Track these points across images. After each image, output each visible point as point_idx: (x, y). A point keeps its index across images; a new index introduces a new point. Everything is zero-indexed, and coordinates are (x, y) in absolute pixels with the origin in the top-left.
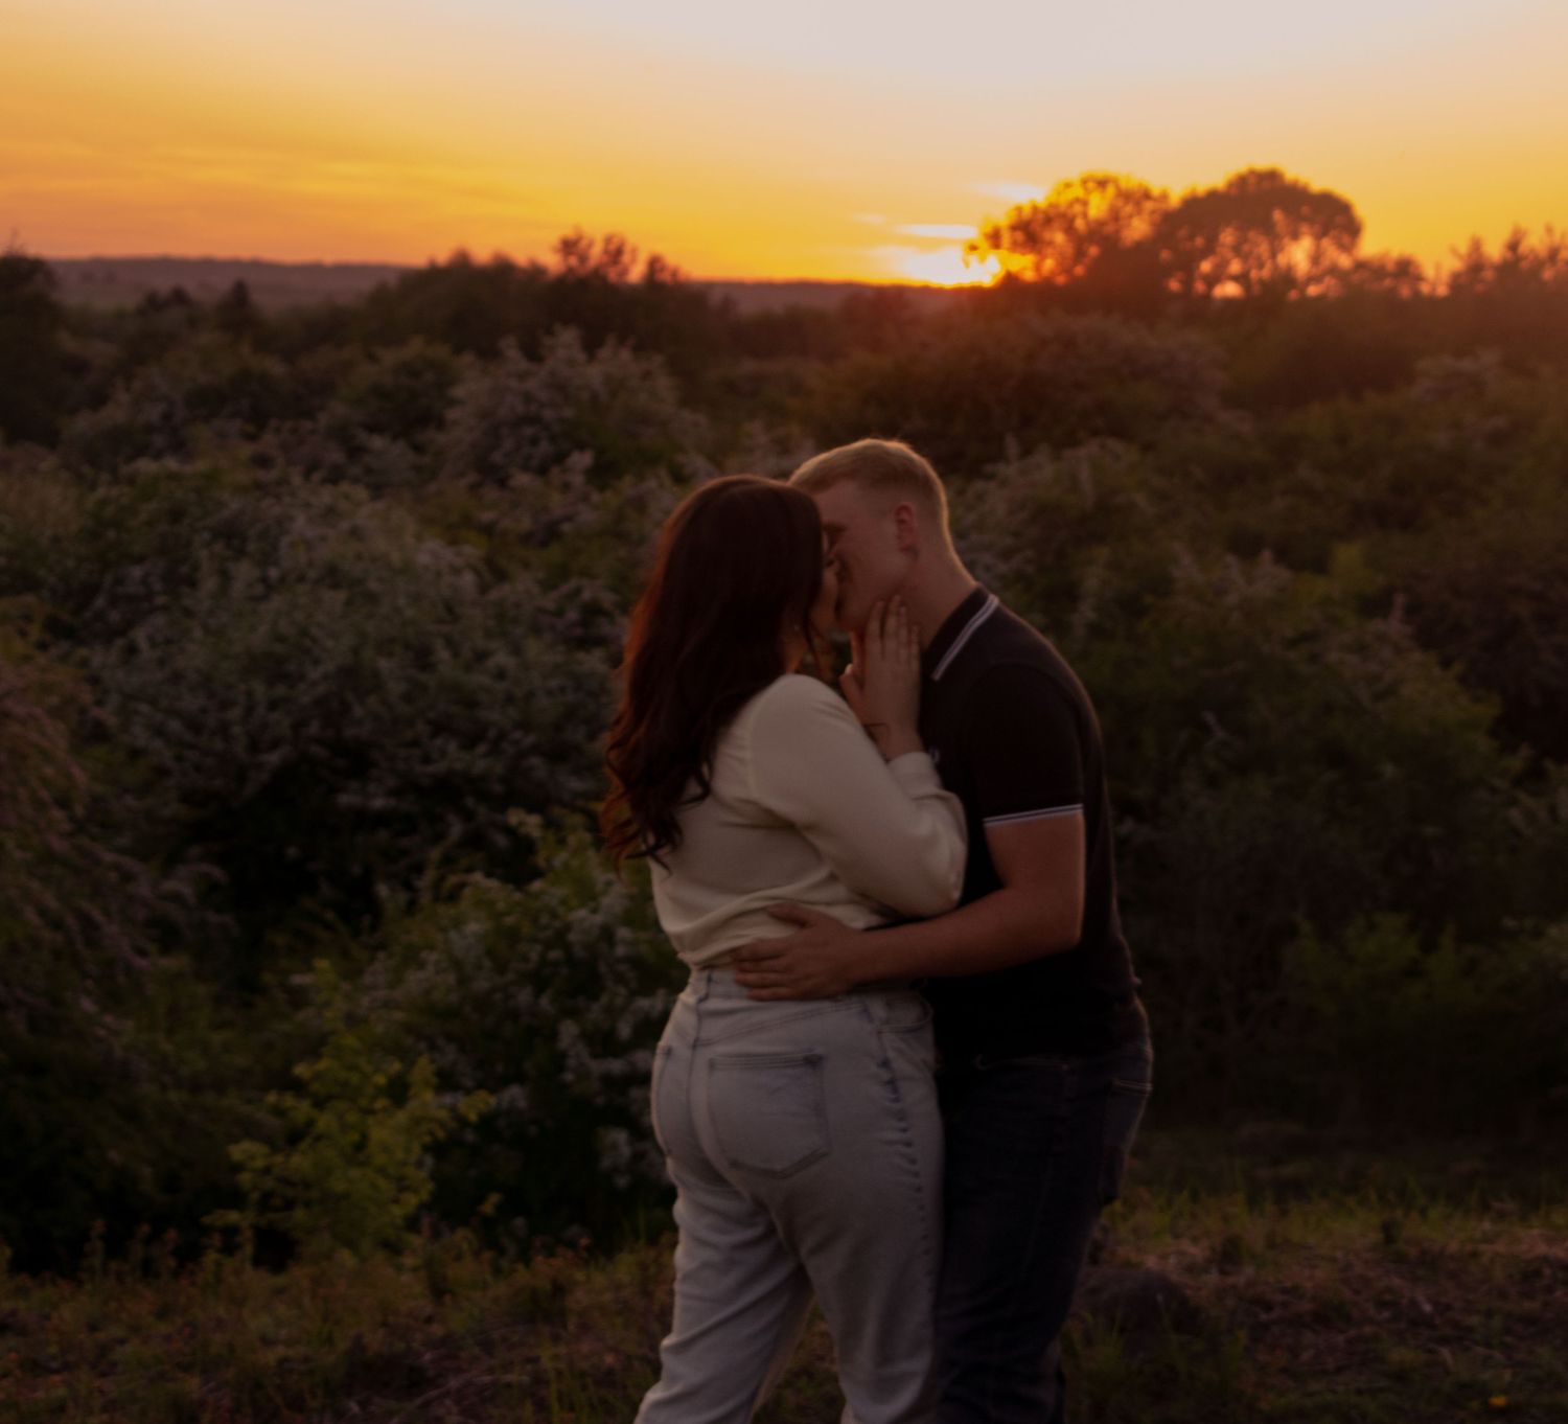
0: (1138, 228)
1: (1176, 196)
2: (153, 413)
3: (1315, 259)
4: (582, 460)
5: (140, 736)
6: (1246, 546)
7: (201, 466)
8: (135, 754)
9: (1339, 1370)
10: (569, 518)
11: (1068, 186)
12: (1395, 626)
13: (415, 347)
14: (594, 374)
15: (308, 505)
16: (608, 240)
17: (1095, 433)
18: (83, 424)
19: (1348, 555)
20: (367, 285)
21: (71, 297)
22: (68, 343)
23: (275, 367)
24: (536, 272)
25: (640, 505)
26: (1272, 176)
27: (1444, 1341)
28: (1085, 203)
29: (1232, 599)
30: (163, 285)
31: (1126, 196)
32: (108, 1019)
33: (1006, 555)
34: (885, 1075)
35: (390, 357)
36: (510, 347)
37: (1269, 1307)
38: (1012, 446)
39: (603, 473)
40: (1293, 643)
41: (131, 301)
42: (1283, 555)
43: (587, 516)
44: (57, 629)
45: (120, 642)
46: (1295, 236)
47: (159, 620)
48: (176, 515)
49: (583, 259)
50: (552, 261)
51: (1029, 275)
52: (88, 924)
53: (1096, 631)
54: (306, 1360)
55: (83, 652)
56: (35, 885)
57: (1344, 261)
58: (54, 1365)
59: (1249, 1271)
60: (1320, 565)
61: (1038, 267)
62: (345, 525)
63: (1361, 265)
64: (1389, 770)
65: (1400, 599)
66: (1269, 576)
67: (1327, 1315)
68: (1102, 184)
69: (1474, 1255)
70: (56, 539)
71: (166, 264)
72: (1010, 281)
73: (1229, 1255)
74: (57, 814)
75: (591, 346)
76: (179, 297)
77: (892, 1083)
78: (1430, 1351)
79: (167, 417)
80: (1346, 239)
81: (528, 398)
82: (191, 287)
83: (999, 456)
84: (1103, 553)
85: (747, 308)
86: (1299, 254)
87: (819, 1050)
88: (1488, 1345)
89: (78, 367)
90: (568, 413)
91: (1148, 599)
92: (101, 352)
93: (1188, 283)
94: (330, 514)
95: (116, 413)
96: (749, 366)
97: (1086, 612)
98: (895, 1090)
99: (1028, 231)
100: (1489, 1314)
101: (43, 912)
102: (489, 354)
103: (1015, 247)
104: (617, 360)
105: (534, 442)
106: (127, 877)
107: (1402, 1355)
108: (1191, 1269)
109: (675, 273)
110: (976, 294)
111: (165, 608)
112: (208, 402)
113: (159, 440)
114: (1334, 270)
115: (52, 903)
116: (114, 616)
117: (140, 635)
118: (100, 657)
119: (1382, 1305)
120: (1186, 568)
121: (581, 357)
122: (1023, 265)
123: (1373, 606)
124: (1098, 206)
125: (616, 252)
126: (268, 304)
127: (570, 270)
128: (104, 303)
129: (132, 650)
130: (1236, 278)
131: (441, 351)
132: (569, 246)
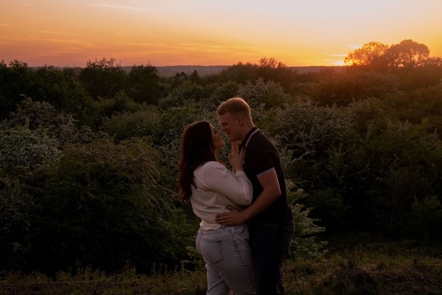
0: (382, 53)
1: (390, 46)
2: (176, 98)
3: (419, 59)
4: (263, 105)
5: (172, 164)
6: (403, 119)
7: (185, 108)
8: (172, 168)
9: (402, 291)
10: (260, 117)
11: (366, 45)
12: (435, 135)
13: (229, 83)
14: (266, 87)
15: (206, 116)
16: (271, 59)
17: (371, 96)
18: (162, 100)
19: (425, 120)
20: (221, 70)
21: (161, 74)
22: (160, 84)
23: (201, 88)
24: (255, 66)
25: (275, 114)
26: (410, 41)
27: (426, 284)
28: (370, 48)
29: (400, 130)
30: (180, 72)
31: (378, 46)
32: (165, 222)
33: (352, 122)
34: (234, 244)
35: (224, 85)
36: (249, 82)
37: (388, 278)
38: (354, 100)
39: (267, 107)
40: (413, 139)
41: (173, 75)
42: (411, 121)
43: (264, 116)
44: (156, 143)
45: (168, 145)
46: (415, 54)
47: (176, 140)
48: (179, 118)
49: (265, 63)
50: (259, 64)
51: (359, 64)
52: (161, 202)
53: (371, 138)
54: (188, 290)
55: (161, 147)
56: (150, 195)
57: (426, 59)
58: (140, 292)
59: (385, 270)
60: (419, 123)
61: (360, 63)
62: (214, 120)
63: (429, 59)
64: (434, 165)
65: (436, 129)
66: (408, 125)
67: (401, 279)
68: (374, 44)
69: (433, 266)
70: (155, 124)
71: (180, 67)
72: (355, 65)
73: (381, 267)
74: (154, 180)
75: (265, 82)
76: (183, 74)
77: (236, 245)
78: (423, 286)
79: (179, 98)
80: (426, 54)
81: (253, 92)
82: (186, 72)
83: (351, 102)
84: (372, 121)
85: (300, 72)
86: (416, 58)
87: (220, 240)
88: (435, 285)
89: (163, 89)
90: (261, 95)
91: (382, 130)
92: (167, 86)
93: (392, 64)
94: (211, 117)
95: (169, 98)
96: (300, 84)
97: (369, 133)
98: (237, 247)
99: (358, 54)
100: (436, 279)
101: (151, 201)
102: (244, 83)
103: (355, 58)
104: (271, 84)
105: (254, 102)
106: (169, 193)
107: (416, 287)
108: (372, 270)
109: (284, 66)
110: (347, 68)
111: (177, 137)
112: (187, 95)
113: (178, 103)
114: (423, 61)
115: (154, 199)
116: (167, 139)
117: (172, 143)
118: (164, 148)
119: (413, 277)
120: (390, 124)
121: (264, 84)
122: (357, 62)
123: (431, 131)
124: (373, 48)
125: (273, 61)
126: (201, 75)
127: (263, 65)
128: (168, 76)
129: (171, 146)
130: (402, 63)
131: (235, 83)
132: (262, 61)
